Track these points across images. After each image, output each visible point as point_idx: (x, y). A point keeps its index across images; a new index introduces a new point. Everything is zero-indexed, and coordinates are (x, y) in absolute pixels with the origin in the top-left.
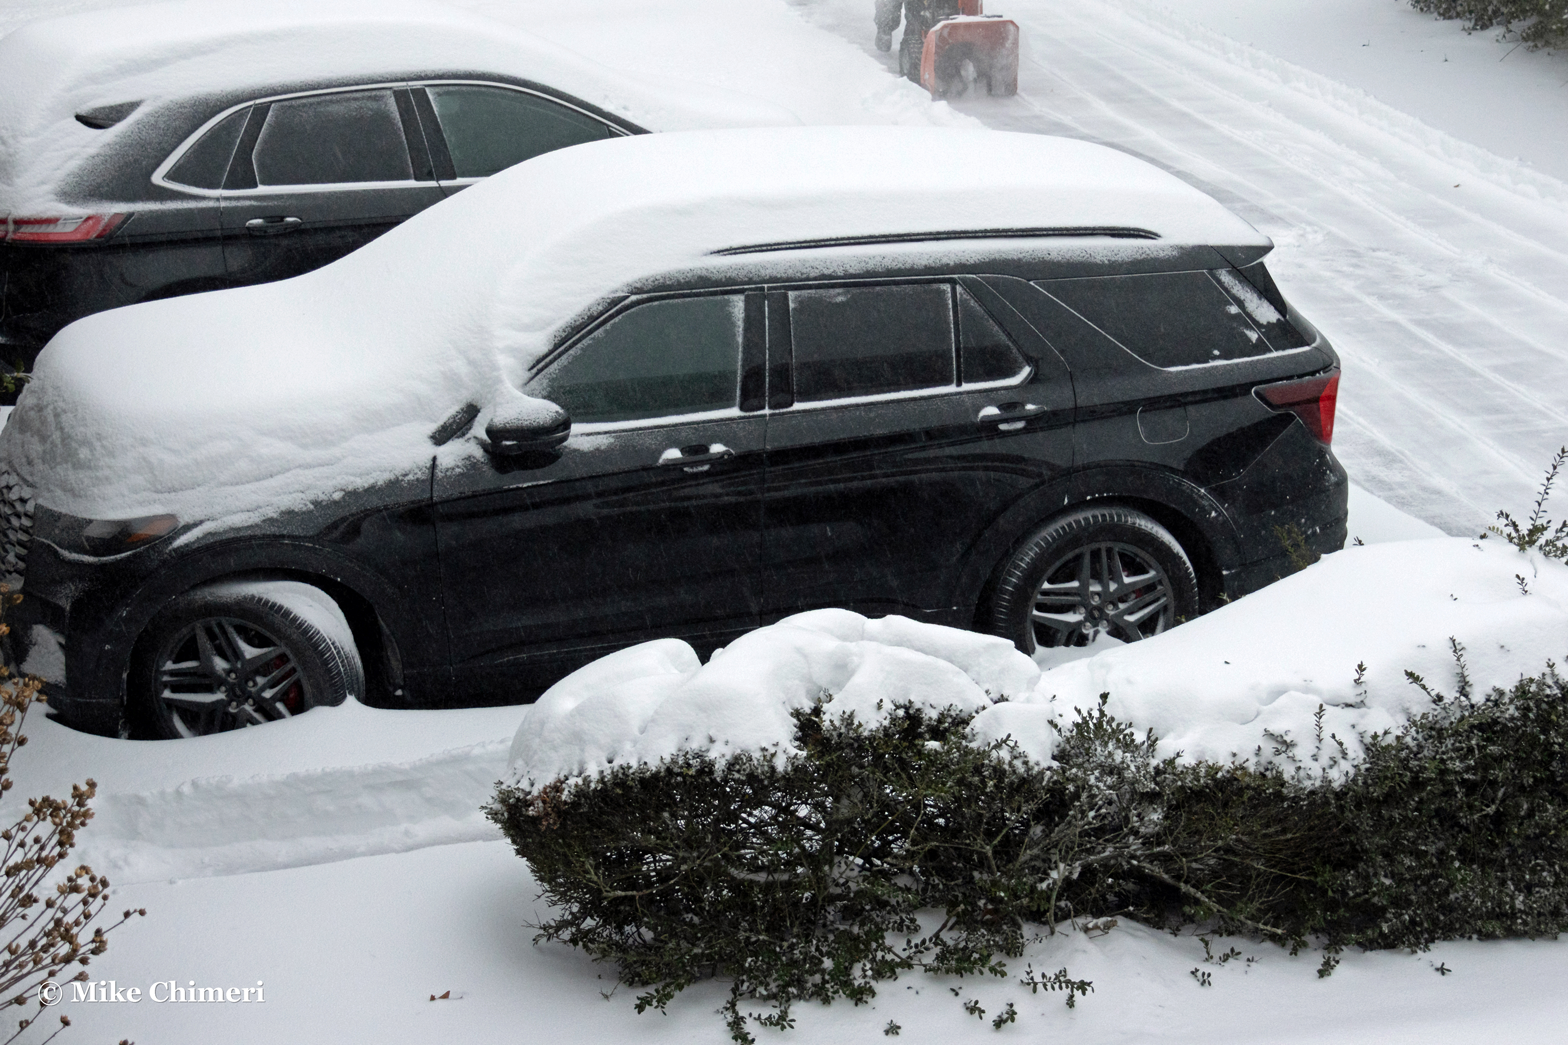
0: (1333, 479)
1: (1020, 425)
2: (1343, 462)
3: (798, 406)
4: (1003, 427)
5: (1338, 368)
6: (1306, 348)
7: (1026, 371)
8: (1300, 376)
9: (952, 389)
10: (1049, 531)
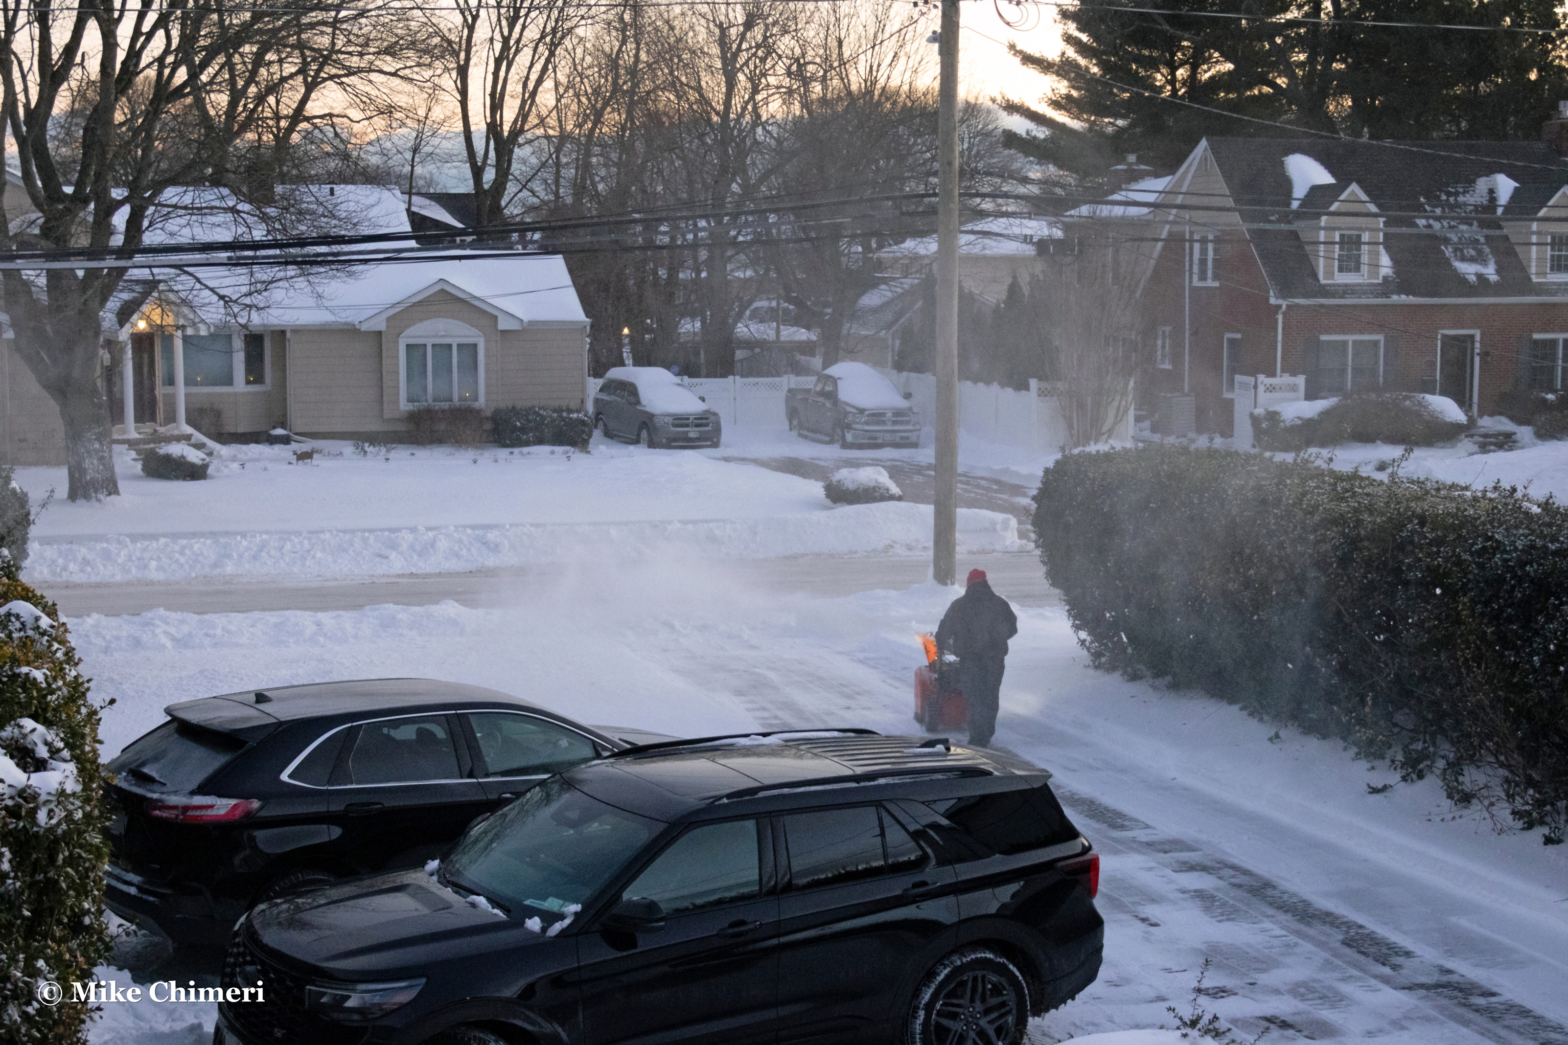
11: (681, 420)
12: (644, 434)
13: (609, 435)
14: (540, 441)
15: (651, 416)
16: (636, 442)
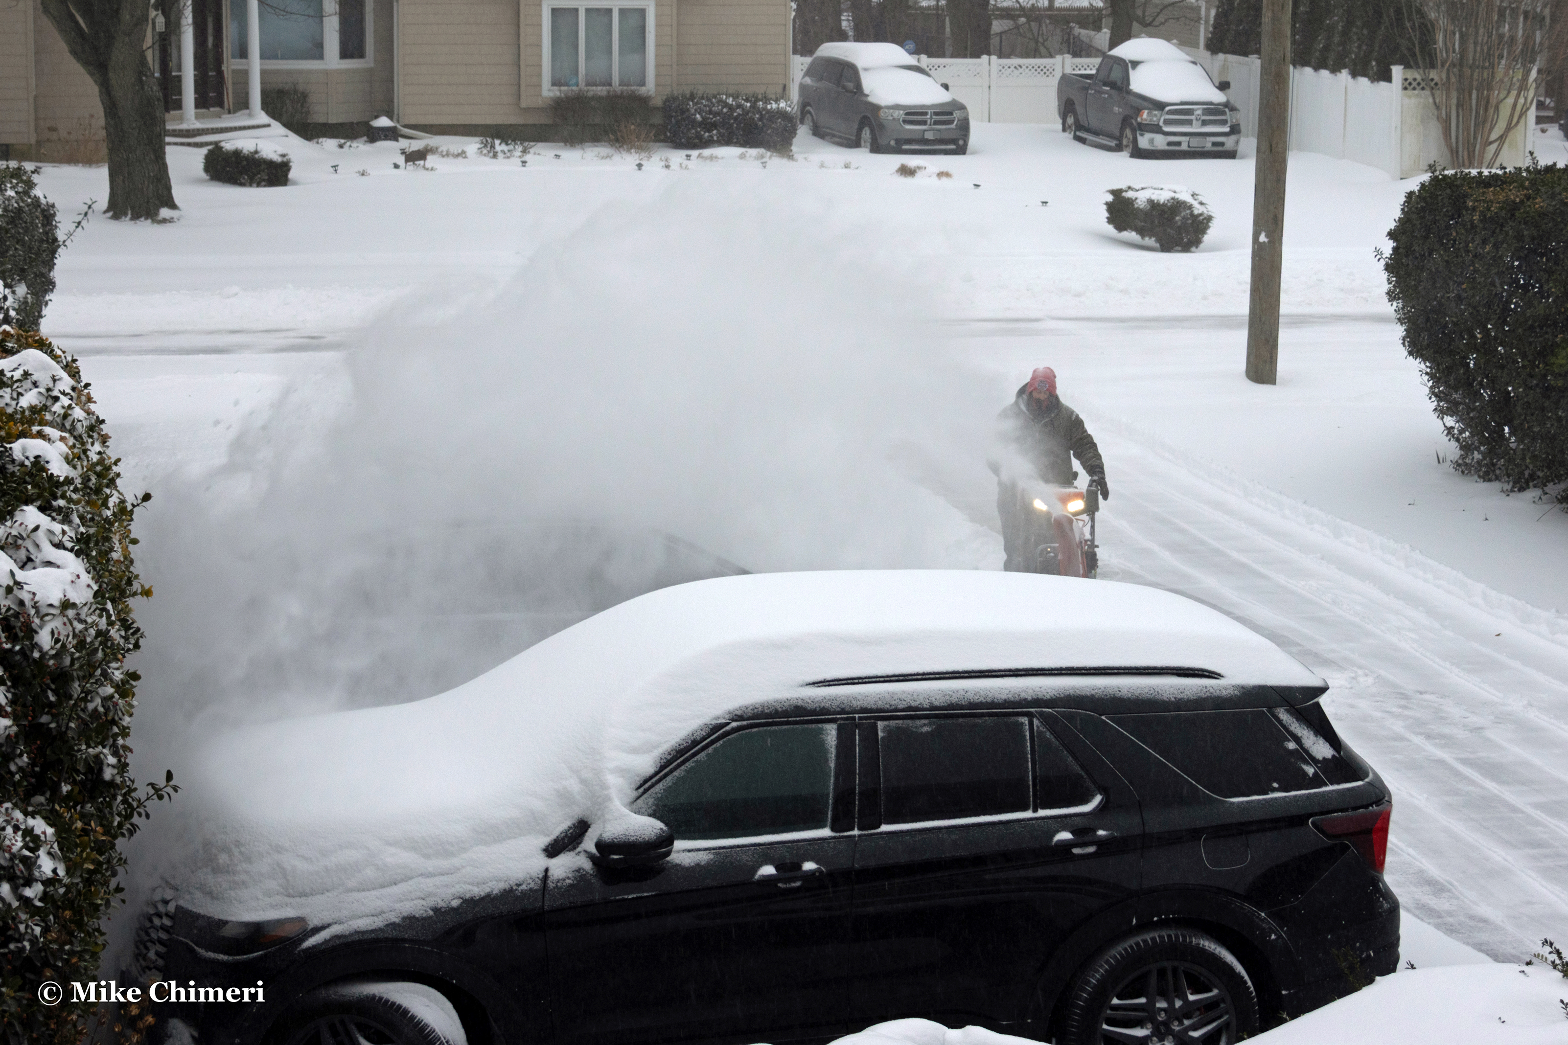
0: (1386, 906)
1: (1091, 849)
2: (1395, 890)
3: (885, 828)
4: (1076, 851)
5: (1390, 802)
6: (1360, 783)
7: (1098, 799)
8: (1355, 808)
9: (1028, 814)
10: (1118, 951)
11: (915, 114)
12: (866, 134)
13: (818, 132)
14: (727, 141)
15: (876, 108)
16: (854, 143)
